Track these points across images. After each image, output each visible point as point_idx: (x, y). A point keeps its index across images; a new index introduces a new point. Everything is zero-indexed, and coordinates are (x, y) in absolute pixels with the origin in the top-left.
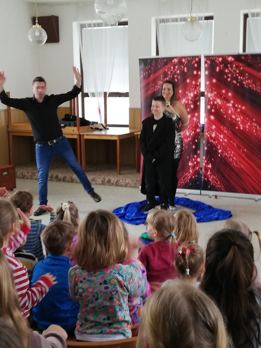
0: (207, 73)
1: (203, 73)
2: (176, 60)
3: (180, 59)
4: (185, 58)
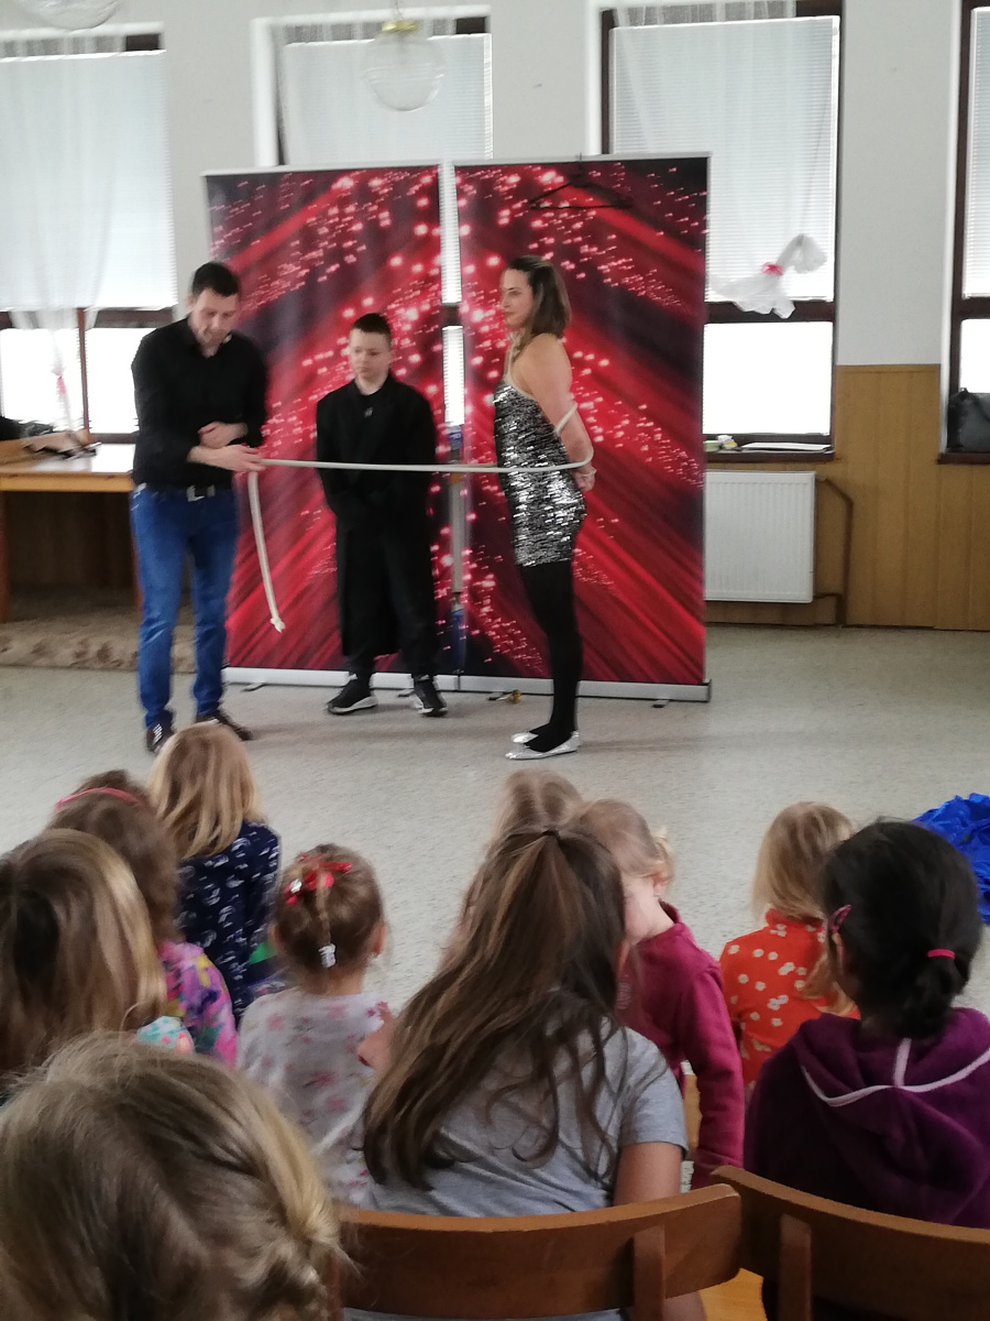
0: (466, 230)
2: (346, 183)
3: (364, 176)
4: (381, 172)
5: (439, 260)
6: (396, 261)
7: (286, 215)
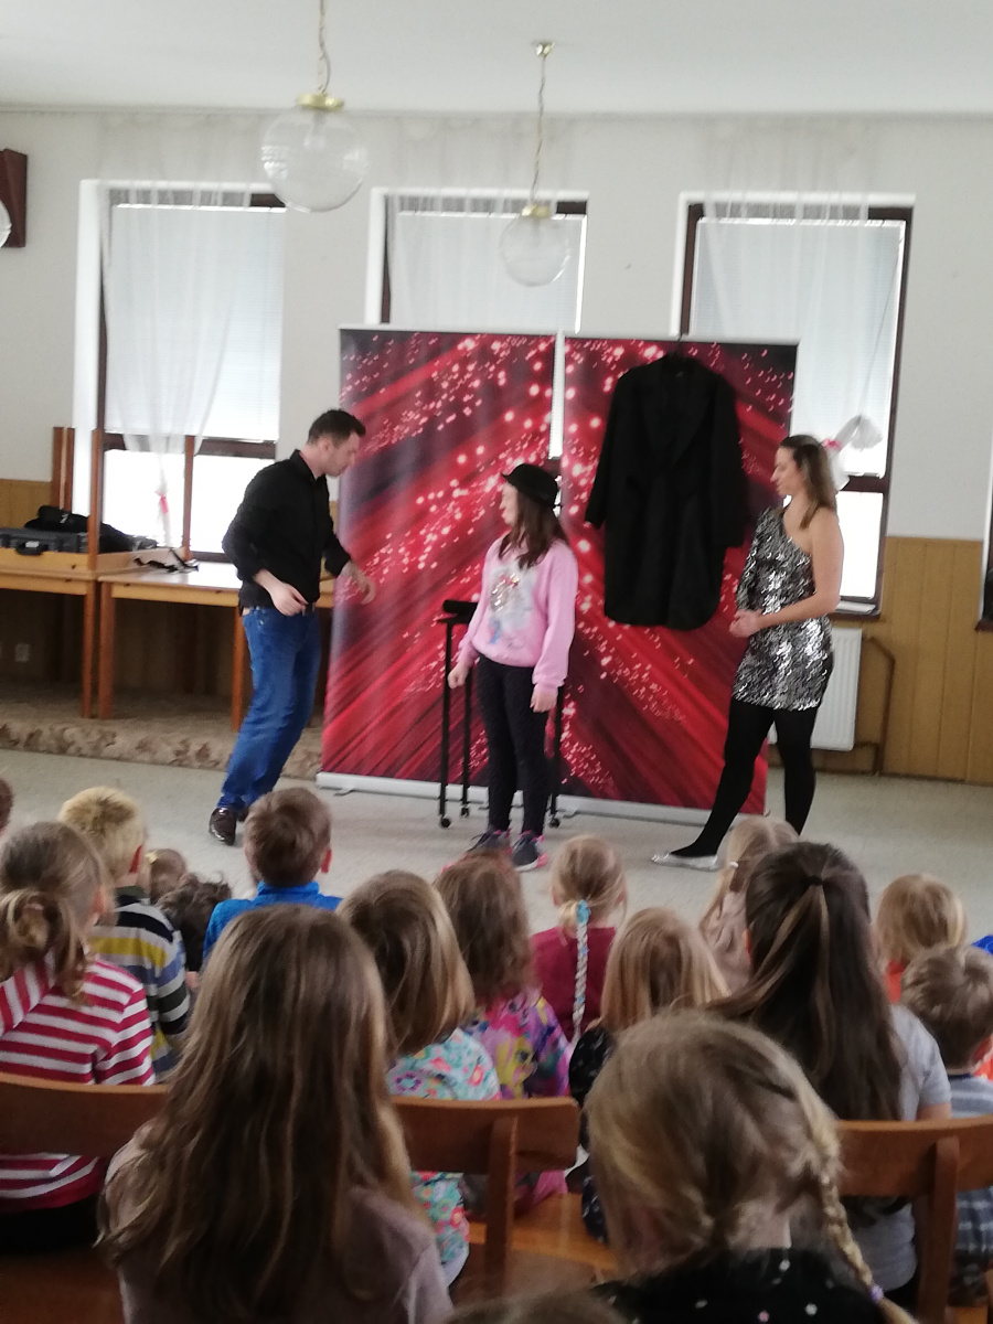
0: (571, 393)
1: (561, 394)
2: (470, 344)
3: (486, 340)
4: (501, 337)
5: (547, 418)
6: (509, 416)
7: (412, 368)
